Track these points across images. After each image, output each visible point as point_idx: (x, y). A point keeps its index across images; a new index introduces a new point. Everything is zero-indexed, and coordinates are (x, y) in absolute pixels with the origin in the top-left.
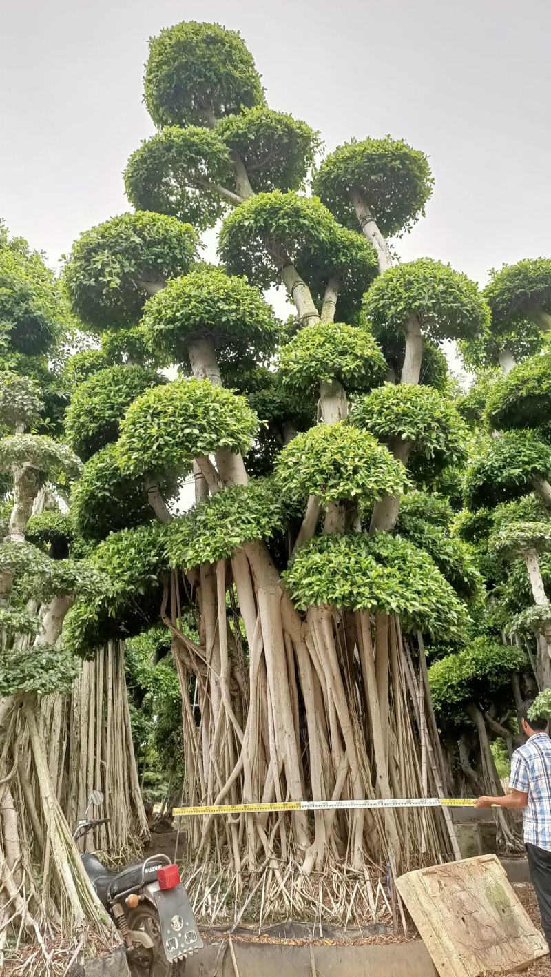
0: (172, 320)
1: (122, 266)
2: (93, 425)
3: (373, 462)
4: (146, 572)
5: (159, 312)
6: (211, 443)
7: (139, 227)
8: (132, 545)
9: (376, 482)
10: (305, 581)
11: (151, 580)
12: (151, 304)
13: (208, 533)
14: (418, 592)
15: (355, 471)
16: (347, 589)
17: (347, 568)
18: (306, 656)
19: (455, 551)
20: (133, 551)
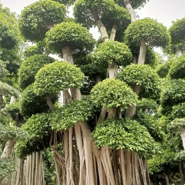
0: (55, 40)
1: (38, 20)
2: (27, 76)
3: (125, 94)
4: (44, 130)
5: (50, 37)
6: (67, 85)
7: (44, 5)
8: (39, 120)
9: (126, 101)
10: (99, 138)
11: (46, 133)
12: (48, 34)
13: (65, 118)
14: (141, 143)
15: (119, 97)
16: (114, 141)
17: (114, 133)
18: (100, 163)
19: (156, 125)
20: (39, 122)
